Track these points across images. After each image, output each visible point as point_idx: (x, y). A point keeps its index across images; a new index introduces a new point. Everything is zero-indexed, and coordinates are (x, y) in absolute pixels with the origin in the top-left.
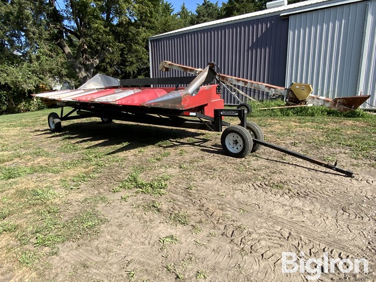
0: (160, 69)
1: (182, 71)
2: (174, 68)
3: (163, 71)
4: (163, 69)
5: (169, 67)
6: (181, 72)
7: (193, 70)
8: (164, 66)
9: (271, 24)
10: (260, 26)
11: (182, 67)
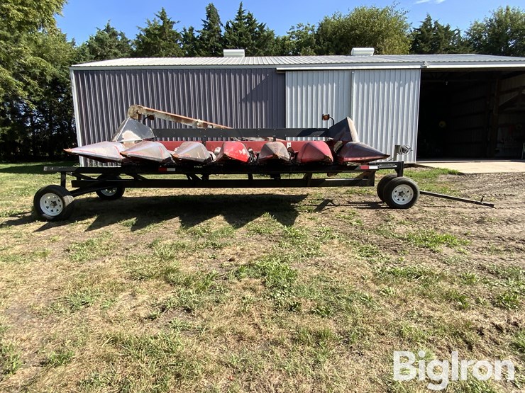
1: (173, 120)
4: (135, 116)
7: (191, 121)
8: (137, 113)
9: (266, 77)
10: (253, 77)
11: (172, 116)
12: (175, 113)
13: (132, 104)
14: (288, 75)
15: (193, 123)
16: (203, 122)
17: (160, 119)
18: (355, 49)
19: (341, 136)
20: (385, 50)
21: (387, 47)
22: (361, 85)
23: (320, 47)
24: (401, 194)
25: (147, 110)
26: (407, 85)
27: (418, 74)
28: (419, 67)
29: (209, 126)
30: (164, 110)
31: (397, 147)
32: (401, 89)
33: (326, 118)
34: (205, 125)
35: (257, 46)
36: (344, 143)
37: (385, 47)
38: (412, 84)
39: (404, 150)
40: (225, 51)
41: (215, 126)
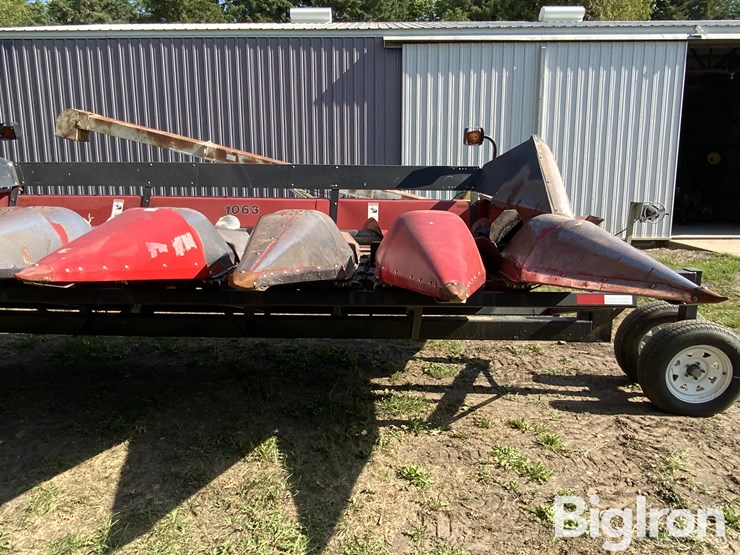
0: (57, 132)
1: (149, 143)
2: (118, 134)
3: (72, 142)
4: (71, 133)
5: (97, 130)
6: (145, 146)
7: (189, 145)
8: (76, 126)
9: (362, 55)
10: (335, 54)
11: (149, 133)
12: (154, 127)
13: (68, 106)
14: (407, 51)
15: (195, 149)
16: (216, 146)
17: (123, 141)
18: (547, 9)
19: (515, 191)
20: (606, 14)
21: (609, 8)
22: (560, 74)
23: (479, 9)
24: (692, 370)
25: (97, 120)
26: (656, 78)
27: (682, 52)
28: (684, 36)
29: (229, 157)
30: (133, 122)
31: (635, 207)
32: (645, 83)
33: (475, 138)
34: (221, 154)
35: (361, 8)
36: (525, 216)
37: (605, 9)
38: (668, 72)
39: (649, 214)
40: (293, 11)
41: (243, 155)
